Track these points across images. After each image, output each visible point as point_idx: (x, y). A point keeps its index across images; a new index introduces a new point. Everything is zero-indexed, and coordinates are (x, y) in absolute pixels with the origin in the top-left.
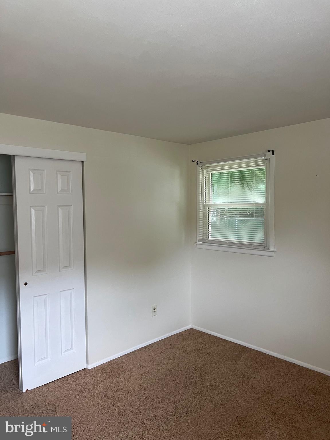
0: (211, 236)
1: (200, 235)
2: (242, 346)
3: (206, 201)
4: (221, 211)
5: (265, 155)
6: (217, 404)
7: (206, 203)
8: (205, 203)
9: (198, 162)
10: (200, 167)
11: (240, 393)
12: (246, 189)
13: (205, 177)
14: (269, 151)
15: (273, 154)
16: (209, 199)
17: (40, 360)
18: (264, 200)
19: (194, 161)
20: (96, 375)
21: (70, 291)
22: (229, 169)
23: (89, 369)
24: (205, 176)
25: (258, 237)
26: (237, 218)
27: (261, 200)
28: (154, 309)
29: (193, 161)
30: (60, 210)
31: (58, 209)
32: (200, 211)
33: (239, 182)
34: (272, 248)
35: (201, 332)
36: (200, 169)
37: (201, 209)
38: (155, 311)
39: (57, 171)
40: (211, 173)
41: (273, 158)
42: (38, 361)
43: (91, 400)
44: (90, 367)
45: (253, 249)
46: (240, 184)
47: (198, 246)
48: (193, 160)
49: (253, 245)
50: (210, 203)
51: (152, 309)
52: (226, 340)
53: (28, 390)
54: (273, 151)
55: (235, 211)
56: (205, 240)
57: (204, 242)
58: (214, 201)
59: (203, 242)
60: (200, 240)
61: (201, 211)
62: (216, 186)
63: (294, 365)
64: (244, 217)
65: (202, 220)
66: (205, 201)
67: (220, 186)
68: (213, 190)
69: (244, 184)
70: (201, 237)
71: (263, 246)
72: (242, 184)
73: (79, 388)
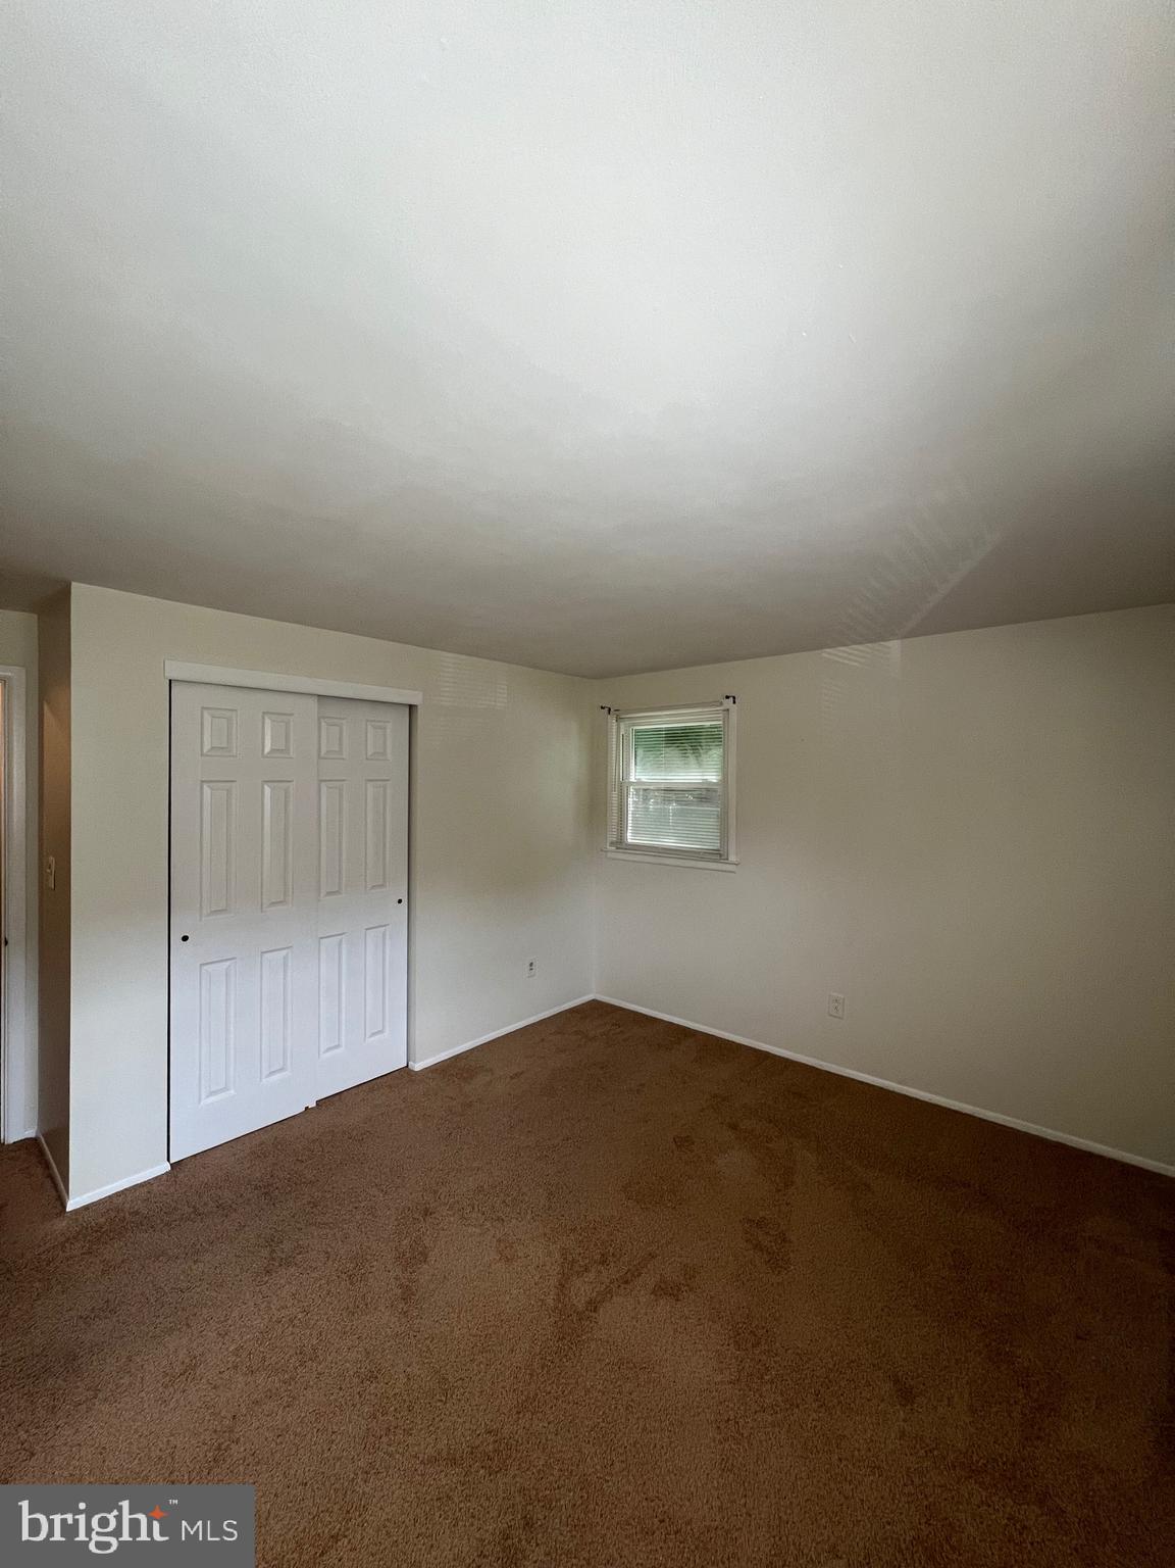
0: (630, 838)
1: (613, 835)
3: (623, 777)
4: (645, 792)
5: (721, 704)
7: (623, 779)
8: (621, 779)
9: (610, 709)
10: (614, 718)
12: (692, 759)
13: (623, 736)
14: (727, 697)
15: (734, 702)
16: (628, 774)
17: (212, 1093)
18: (719, 778)
19: (604, 708)
20: (429, 1080)
21: (284, 952)
23: (415, 1069)
24: (622, 733)
25: (711, 843)
26: (673, 806)
27: (714, 777)
28: (531, 964)
29: (602, 708)
30: (267, 790)
31: (263, 788)
32: (614, 793)
33: (678, 746)
34: (732, 858)
35: (612, 1005)
36: (615, 721)
37: (616, 790)
38: (532, 970)
39: (264, 713)
40: (635, 729)
41: (734, 708)
42: (208, 1097)
44: (418, 1066)
45: (702, 859)
47: (609, 855)
48: (602, 706)
49: (702, 853)
50: (630, 781)
51: (527, 965)
54: (734, 698)
55: (670, 792)
56: (620, 843)
57: (619, 847)
58: (636, 777)
59: (617, 848)
60: (612, 844)
61: (615, 795)
62: (640, 752)
63: (767, 1055)
64: (686, 805)
65: (616, 809)
66: (621, 777)
68: (635, 758)
70: (613, 840)
71: (719, 855)
72: (683, 749)
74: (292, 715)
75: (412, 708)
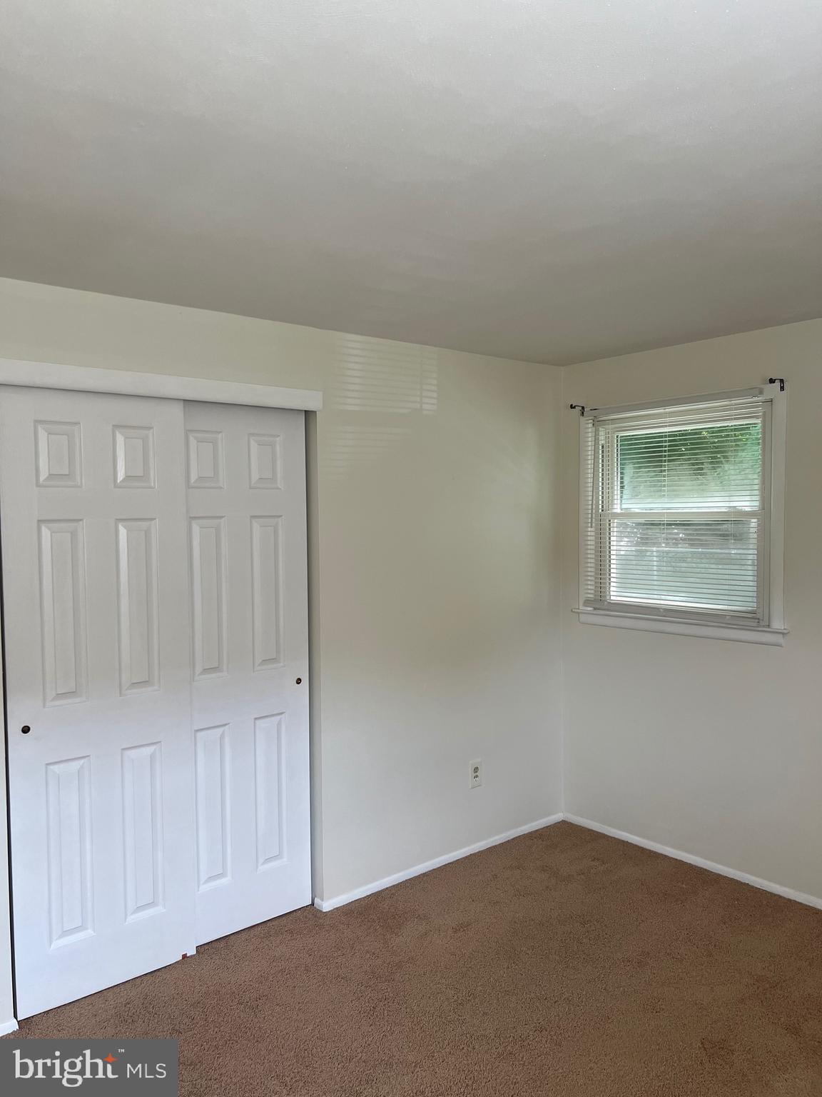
0: (615, 594)
1: (588, 590)
2: (696, 867)
3: (603, 507)
5: (762, 392)
6: (648, 1007)
7: (602, 511)
8: (600, 511)
9: (583, 408)
10: (590, 421)
11: (703, 982)
12: (710, 475)
13: (603, 447)
14: (771, 381)
15: (782, 389)
16: (611, 499)
18: (755, 504)
19: (574, 407)
20: (342, 926)
22: (666, 426)
23: (324, 911)
24: (601, 442)
27: (748, 504)
28: (476, 770)
29: (572, 407)
32: (589, 529)
33: (689, 459)
34: (777, 624)
35: (589, 830)
36: (590, 425)
37: (591, 525)
38: (477, 776)
39: (114, 426)
40: (617, 436)
41: (781, 398)
43: (339, 984)
44: (327, 905)
45: (728, 626)
46: (693, 464)
47: (582, 618)
48: (572, 405)
49: (728, 617)
50: (615, 511)
51: (470, 771)
52: (655, 853)
53: (188, 955)
54: (782, 381)
56: (600, 602)
57: (597, 606)
58: (624, 506)
59: (595, 609)
60: (587, 602)
61: (591, 532)
62: (629, 469)
65: (593, 552)
66: (600, 507)
67: (640, 468)
68: (622, 478)
69: (702, 463)
70: (589, 596)
71: (755, 619)
72: (697, 464)
73: (307, 956)
74: (151, 428)
75: (309, 415)
